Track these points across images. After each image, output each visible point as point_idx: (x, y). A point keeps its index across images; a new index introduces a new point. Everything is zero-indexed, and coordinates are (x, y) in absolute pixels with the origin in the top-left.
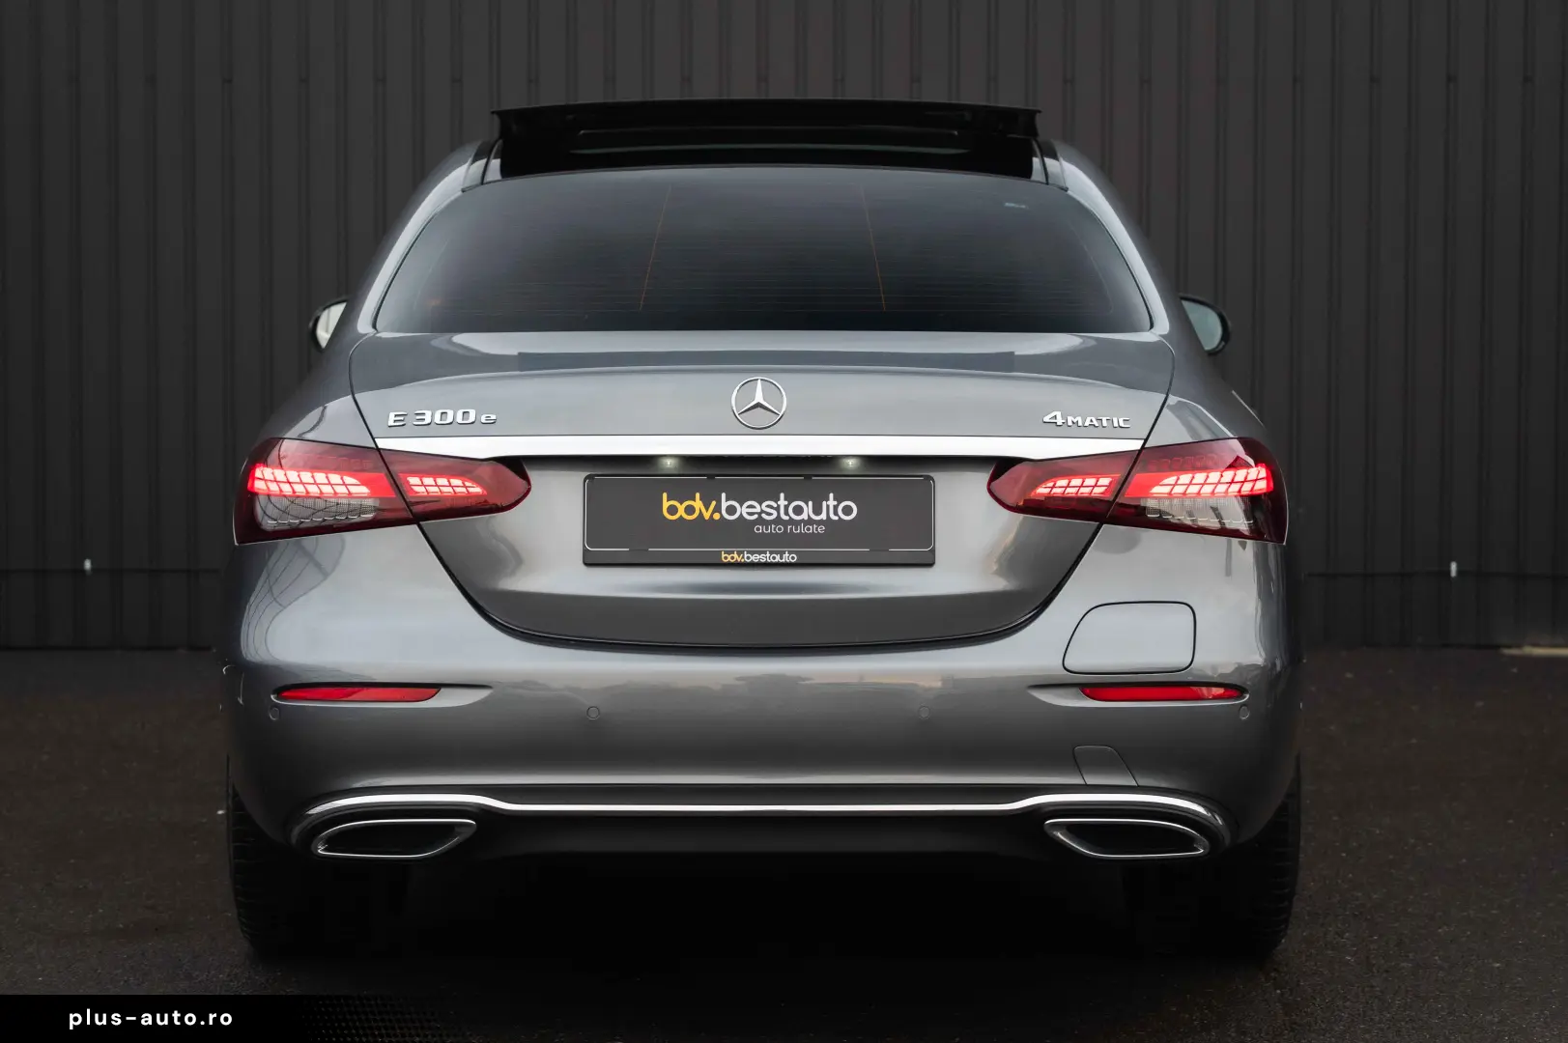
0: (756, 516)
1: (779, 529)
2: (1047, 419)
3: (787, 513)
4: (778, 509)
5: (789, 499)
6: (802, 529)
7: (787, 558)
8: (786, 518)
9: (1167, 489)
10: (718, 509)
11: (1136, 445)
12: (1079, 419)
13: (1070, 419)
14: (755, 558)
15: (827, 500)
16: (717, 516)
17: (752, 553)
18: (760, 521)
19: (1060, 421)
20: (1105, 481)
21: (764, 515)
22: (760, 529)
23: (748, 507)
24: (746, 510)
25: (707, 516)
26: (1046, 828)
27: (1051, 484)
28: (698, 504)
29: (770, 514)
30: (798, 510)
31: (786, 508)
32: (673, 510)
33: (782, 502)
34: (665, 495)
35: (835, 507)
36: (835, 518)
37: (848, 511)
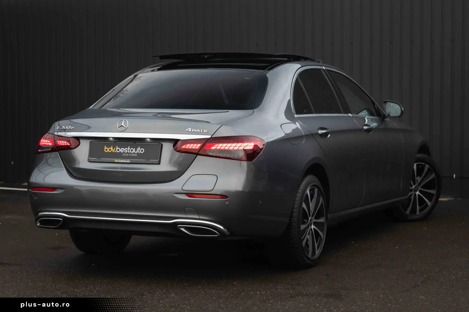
0: (123, 152)
1: (127, 155)
2: (187, 130)
3: (129, 151)
4: (128, 150)
5: (130, 148)
6: (132, 155)
7: (128, 161)
9: (215, 148)
10: (115, 150)
11: (209, 137)
12: (195, 130)
13: (193, 130)
14: (121, 161)
15: (138, 148)
16: (115, 151)
17: (121, 160)
18: (124, 153)
19: (190, 131)
20: (199, 145)
21: (125, 151)
22: (123, 155)
23: (122, 149)
24: (121, 150)
26: (178, 227)
27: (185, 146)
28: (112, 148)
29: (126, 151)
30: (132, 150)
32: (106, 150)
33: (129, 148)
34: (105, 146)
35: (140, 150)
36: (139, 152)
37: (142, 151)
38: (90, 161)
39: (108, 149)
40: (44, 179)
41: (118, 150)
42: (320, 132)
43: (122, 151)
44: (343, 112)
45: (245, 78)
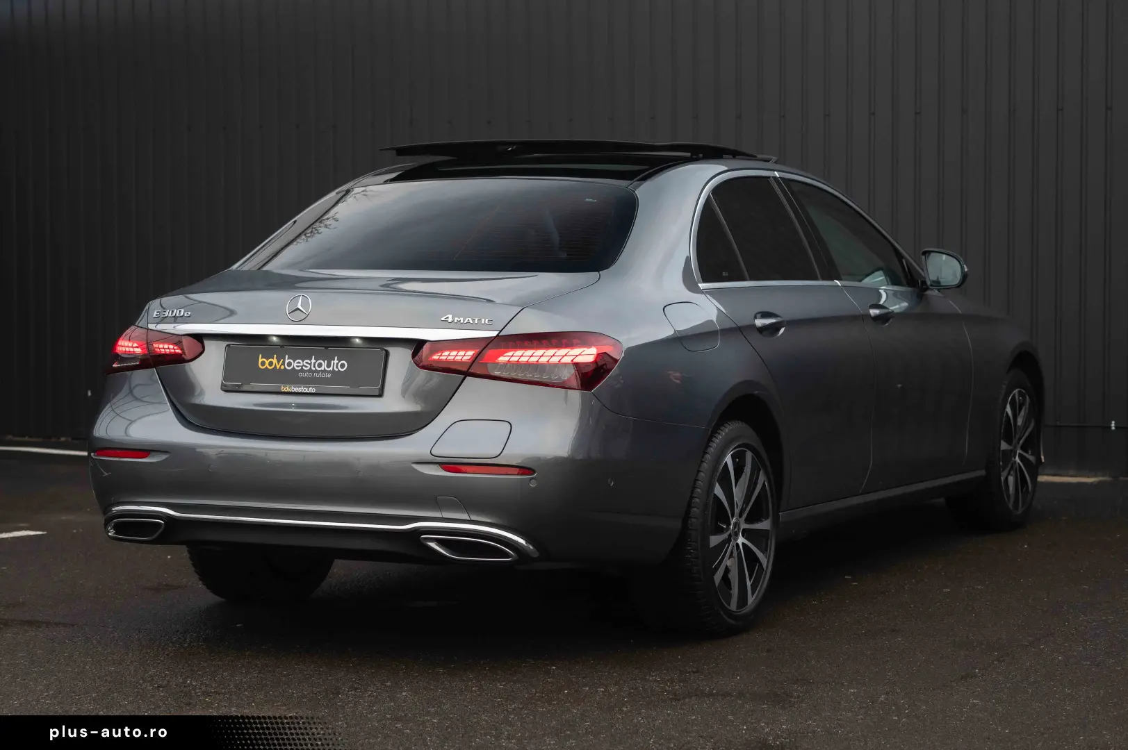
0: (300, 368)
1: (310, 375)
2: (443, 319)
3: (314, 367)
4: (310, 364)
6: (321, 375)
7: (311, 390)
8: (314, 369)
9: (507, 359)
10: (283, 364)
11: (494, 334)
12: (462, 319)
13: (456, 319)
14: (296, 390)
15: (334, 360)
16: (282, 367)
17: (295, 387)
19: (450, 320)
20: (471, 353)
21: (304, 367)
23: (298, 363)
24: (296, 364)
25: (278, 367)
26: (422, 541)
27: (440, 354)
28: (275, 361)
29: (306, 367)
30: (320, 365)
31: (315, 364)
32: (263, 363)
33: (313, 361)
34: (260, 355)
35: (337, 364)
36: (336, 370)
37: (343, 366)
38: (226, 390)
39: (267, 363)
40: (126, 428)
41: (289, 364)
42: (759, 322)
43: (298, 366)
44: (819, 276)
45: (587, 200)
